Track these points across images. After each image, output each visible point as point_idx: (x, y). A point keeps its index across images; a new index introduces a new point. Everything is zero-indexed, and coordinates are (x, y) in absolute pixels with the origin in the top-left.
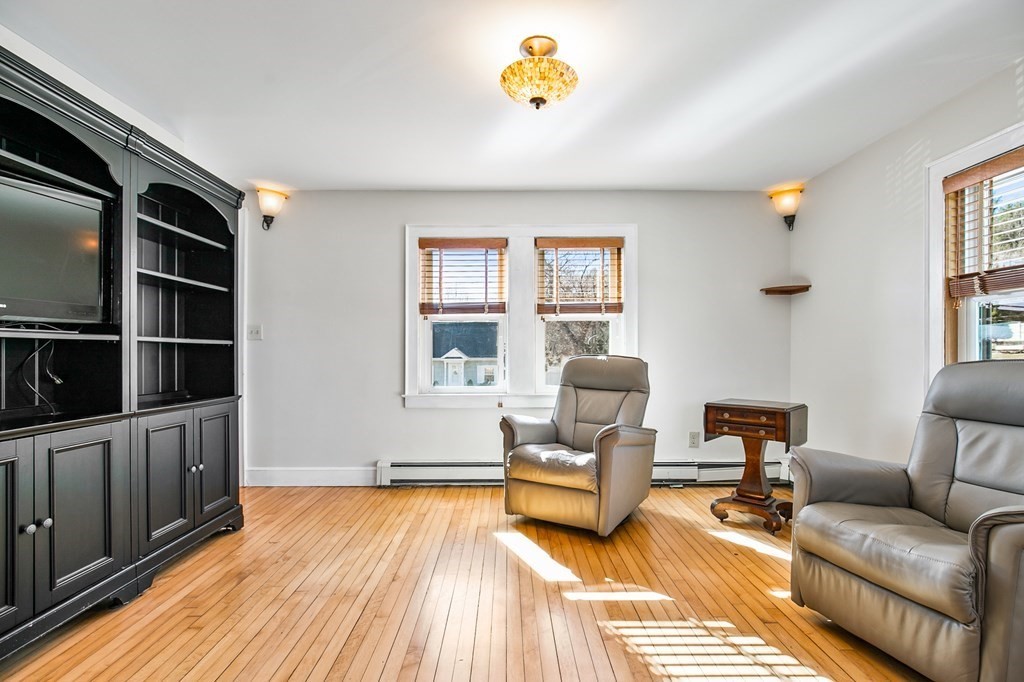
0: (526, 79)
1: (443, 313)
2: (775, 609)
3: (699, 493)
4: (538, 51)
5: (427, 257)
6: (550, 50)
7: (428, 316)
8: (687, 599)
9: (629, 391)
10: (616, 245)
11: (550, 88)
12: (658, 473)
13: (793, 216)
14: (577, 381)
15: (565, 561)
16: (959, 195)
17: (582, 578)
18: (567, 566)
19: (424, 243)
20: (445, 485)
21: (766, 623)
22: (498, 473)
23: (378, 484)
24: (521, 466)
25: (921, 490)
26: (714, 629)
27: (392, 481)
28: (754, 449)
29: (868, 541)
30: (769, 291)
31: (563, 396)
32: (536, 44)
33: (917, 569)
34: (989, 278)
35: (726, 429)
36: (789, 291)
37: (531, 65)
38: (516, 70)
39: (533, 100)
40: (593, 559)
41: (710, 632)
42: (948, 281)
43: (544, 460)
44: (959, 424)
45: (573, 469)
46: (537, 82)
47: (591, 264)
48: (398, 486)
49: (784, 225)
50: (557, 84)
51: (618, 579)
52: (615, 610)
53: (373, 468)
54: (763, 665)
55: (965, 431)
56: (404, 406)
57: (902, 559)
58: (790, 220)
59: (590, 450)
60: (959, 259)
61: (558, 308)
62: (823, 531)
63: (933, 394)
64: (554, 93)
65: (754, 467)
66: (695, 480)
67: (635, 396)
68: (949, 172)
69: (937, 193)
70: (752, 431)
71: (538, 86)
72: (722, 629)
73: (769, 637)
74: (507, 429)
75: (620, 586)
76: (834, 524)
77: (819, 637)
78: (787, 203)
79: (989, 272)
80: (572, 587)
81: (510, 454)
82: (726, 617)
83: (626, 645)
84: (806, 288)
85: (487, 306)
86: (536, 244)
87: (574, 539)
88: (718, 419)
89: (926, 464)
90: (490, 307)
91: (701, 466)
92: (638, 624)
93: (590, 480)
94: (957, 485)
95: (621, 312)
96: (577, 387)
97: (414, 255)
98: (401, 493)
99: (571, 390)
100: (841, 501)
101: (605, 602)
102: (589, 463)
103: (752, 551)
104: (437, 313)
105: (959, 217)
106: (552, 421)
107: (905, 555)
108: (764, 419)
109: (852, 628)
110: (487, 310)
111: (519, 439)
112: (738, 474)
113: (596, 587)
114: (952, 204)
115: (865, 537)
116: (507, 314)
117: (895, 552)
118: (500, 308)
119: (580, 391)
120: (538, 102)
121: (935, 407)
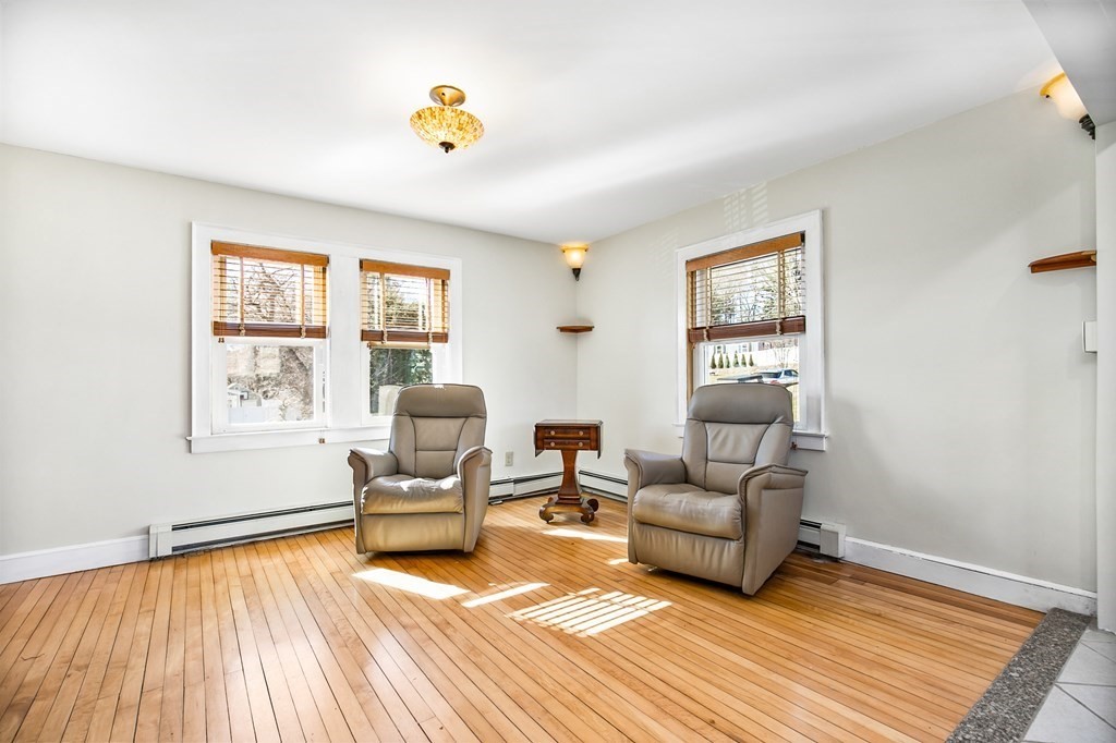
0: (444, 124)
1: (246, 335)
2: (617, 572)
3: (519, 505)
4: (448, 98)
5: (218, 265)
6: (461, 100)
7: (226, 338)
8: (560, 581)
9: (467, 417)
10: (442, 276)
11: (463, 138)
12: (495, 491)
13: (579, 269)
14: (412, 410)
15: (446, 580)
16: (693, 274)
17: (469, 588)
18: (450, 583)
19: (218, 248)
20: (252, 542)
21: (616, 581)
22: (349, 513)
23: (152, 555)
24: (380, 499)
25: (691, 470)
26: (590, 594)
27: (174, 549)
28: (569, 460)
29: (683, 504)
30: (563, 329)
31: (397, 426)
32: (449, 93)
33: (713, 514)
34: (711, 331)
35: (553, 444)
36: (576, 330)
37: (453, 114)
38: (437, 114)
39: (443, 144)
40: (468, 572)
41: (587, 597)
42: (688, 330)
43: (405, 489)
44: (707, 425)
45: (440, 494)
46: (454, 130)
47: (415, 292)
48: (182, 554)
49: (572, 276)
50: (469, 137)
51: (500, 582)
52: (514, 603)
53: (145, 536)
54: (629, 606)
55: (711, 429)
56: (190, 452)
57: (704, 510)
58: (577, 272)
59: (454, 473)
60: (693, 318)
61: (386, 335)
62: (654, 506)
63: (692, 407)
64: (464, 143)
65: (569, 474)
66: (511, 495)
67: (474, 421)
68: (689, 259)
69: (682, 271)
70: (572, 444)
71: (454, 134)
72: (595, 593)
73: (625, 589)
74: (358, 463)
75: (505, 586)
76: (661, 498)
77: (650, 580)
78: (575, 258)
79: (711, 327)
80: (467, 598)
81: (365, 489)
82: (592, 585)
83: (537, 623)
84: (590, 329)
85: (304, 329)
86: (361, 267)
87: (441, 561)
88: (546, 436)
89: (693, 452)
90: (307, 331)
91: (517, 481)
92: (537, 607)
93: (456, 502)
94: (710, 463)
95: (446, 342)
96: (413, 416)
97: (204, 261)
98: (193, 561)
99: (407, 419)
100: (656, 483)
101: (502, 600)
102: (454, 485)
103: (581, 539)
104: (238, 335)
105: (693, 289)
106: (390, 452)
107: (706, 507)
108: (581, 433)
109: (672, 567)
110: (304, 334)
111: (372, 474)
112: (558, 482)
113: (486, 592)
114: (690, 279)
115: (681, 502)
116: (328, 340)
117: (699, 507)
118: (320, 332)
119: (418, 421)
120: (448, 146)
121: (694, 415)
